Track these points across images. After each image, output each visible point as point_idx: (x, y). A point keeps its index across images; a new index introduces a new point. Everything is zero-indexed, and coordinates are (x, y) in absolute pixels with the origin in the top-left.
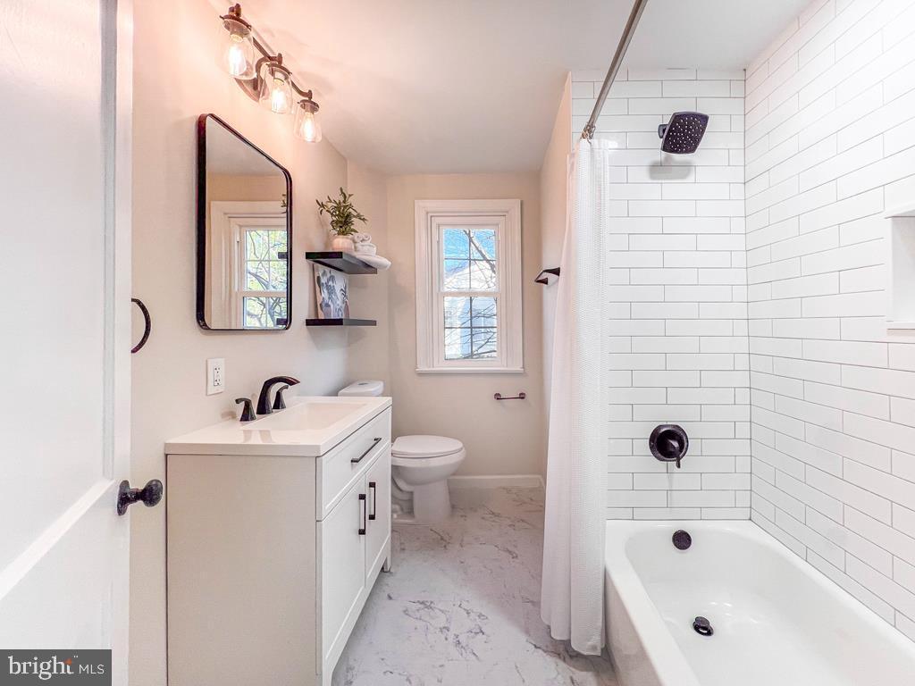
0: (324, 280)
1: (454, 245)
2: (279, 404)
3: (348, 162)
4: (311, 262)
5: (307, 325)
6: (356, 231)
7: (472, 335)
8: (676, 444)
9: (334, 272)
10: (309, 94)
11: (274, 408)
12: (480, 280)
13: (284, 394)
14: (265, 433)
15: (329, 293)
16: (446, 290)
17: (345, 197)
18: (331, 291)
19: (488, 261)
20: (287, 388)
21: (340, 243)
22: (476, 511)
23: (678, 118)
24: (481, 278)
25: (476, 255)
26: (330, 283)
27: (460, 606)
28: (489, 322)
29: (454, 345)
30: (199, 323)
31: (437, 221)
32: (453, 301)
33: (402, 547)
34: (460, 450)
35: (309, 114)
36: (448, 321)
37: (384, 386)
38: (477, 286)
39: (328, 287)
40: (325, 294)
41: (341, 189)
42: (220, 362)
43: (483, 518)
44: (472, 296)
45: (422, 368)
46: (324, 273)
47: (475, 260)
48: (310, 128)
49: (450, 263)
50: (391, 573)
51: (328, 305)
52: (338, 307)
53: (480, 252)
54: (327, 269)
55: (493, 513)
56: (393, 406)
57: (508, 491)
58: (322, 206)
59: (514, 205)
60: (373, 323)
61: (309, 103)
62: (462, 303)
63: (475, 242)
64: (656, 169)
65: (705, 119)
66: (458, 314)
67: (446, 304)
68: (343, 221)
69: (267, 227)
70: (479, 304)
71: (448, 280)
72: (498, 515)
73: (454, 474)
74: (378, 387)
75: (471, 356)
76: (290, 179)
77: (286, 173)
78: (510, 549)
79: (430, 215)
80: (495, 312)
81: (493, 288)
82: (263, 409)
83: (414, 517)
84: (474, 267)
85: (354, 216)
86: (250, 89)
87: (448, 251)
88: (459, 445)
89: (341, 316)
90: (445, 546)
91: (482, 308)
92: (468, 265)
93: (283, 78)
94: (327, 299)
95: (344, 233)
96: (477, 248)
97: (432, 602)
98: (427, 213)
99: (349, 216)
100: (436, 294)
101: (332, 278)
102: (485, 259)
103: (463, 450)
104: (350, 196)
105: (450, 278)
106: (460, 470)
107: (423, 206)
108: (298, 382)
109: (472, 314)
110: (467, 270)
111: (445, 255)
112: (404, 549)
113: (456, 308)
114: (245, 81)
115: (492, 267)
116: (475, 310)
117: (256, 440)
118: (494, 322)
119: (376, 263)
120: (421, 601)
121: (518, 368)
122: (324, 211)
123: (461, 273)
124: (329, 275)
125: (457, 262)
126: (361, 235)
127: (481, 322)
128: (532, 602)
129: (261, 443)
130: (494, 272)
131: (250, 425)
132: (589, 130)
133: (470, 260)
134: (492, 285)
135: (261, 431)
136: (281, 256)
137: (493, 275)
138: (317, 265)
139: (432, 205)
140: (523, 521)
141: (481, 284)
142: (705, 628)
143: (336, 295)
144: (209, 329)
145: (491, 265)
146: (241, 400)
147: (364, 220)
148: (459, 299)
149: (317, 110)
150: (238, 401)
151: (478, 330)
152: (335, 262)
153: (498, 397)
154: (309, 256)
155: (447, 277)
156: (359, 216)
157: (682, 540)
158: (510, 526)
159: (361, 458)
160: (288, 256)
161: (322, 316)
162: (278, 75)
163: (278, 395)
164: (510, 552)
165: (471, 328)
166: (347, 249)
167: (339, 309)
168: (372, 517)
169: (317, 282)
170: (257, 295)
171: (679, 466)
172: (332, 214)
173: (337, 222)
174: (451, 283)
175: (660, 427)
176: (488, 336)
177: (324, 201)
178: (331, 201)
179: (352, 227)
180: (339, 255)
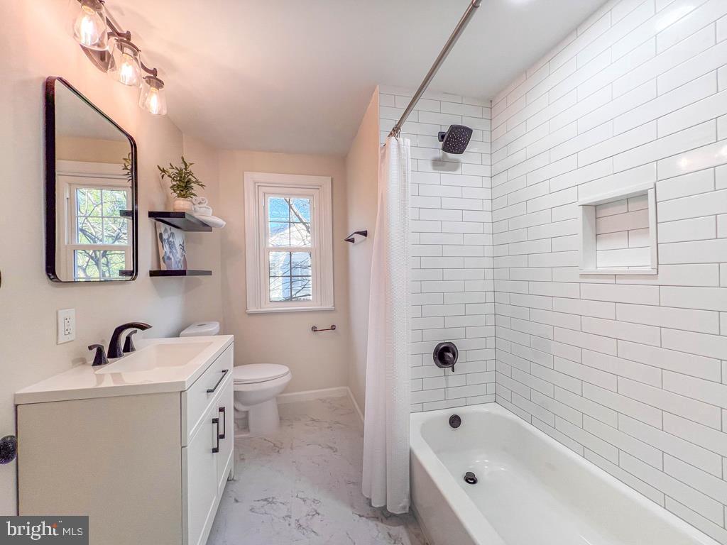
0: (165, 237)
1: (277, 211)
2: (128, 348)
3: (184, 135)
4: (153, 220)
5: (151, 276)
6: (195, 195)
7: (291, 282)
8: (451, 355)
9: (174, 230)
10: (154, 72)
11: (125, 351)
12: (297, 239)
13: (133, 337)
14: (116, 376)
15: (170, 248)
16: (271, 246)
17: (186, 165)
18: (171, 246)
19: (304, 223)
20: (135, 332)
21: (181, 205)
22: (300, 420)
23: (454, 129)
24: (299, 237)
25: (295, 219)
26: (171, 239)
27: (297, 497)
28: (304, 272)
29: (277, 290)
30: (49, 276)
31: (263, 189)
32: (275, 256)
33: (242, 457)
34: (287, 373)
35: (153, 89)
36: (272, 271)
37: (220, 325)
38: (295, 243)
39: (169, 243)
40: (167, 248)
41: (183, 158)
42: (71, 313)
43: (306, 425)
44: (291, 252)
45: (252, 309)
46: (166, 230)
47: (294, 223)
48: (155, 102)
49: (274, 225)
50: (235, 481)
51: (169, 258)
52: (178, 260)
53: (298, 216)
54: (168, 227)
55: (314, 420)
56: (235, 342)
57: (323, 401)
58: (163, 171)
59: (326, 181)
60: (209, 273)
61: (153, 78)
62: (283, 256)
63: (294, 208)
64: (438, 163)
65: (470, 131)
66: (280, 266)
67: (271, 258)
68: (184, 185)
69: (112, 187)
70: (297, 257)
71: (272, 239)
72: (317, 421)
73: (281, 393)
74: (216, 327)
75: (290, 299)
76: (135, 145)
77: (131, 139)
78: (331, 446)
79: (257, 185)
80: (310, 264)
81: (309, 245)
82: (114, 353)
83: (249, 431)
84: (293, 229)
85: (194, 182)
86: (96, 59)
87: (272, 216)
88: (285, 369)
89: (181, 268)
90: (278, 451)
91: (299, 261)
92: (288, 226)
93: (131, 53)
94: (168, 251)
95: (184, 196)
96: (295, 213)
97: (273, 498)
98: (255, 183)
99: (189, 181)
100: (262, 250)
101: (172, 234)
102: (302, 222)
103: (290, 373)
104: (191, 164)
105: (274, 237)
106: (287, 389)
107: (251, 178)
108: (150, 327)
109: (292, 266)
110: (287, 231)
111: (270, 219)
112: (243, 459)
113: (278, 260)
114: (92, 50)
115: (308, 228)
116: (293, 263)
117: (108, 383)
118: (310, 272)
119: (213, 223)
120: (264, 498)
121: (330, 306)
122: (166, 176)
123: (282, 233)
124: (169, 232)
125: (280, 224)
126: (199, 199)
127: (298, 272)
128: (354, 483)
129: (112, 385)
130: (309, 232)
131: (103, 370)
132: (396, 131)
133: (290, 222)
134: (307, 242)
135: (112, 374)
136: (124, 214)
137: (308, 234)
138: (158, 223)
139: (259, 176)
140: (338, 423)
141: (299, 242)
142: (471, 479)
143: (175, 248)
144: (61, 281)
145: (306, 226)
146: (94, 346)
147: (202, 185)
148: (280, 253)
149: (162, 87)
150: (90, 348)
151: (296, 278)
152: (175, 221)
153: (314, 329)
154: (151, 214)
155: (271, 237)
156: (197, 182)
157: (455, 421)
158: (328, 428)
159: (215, 388)
160: (133, 214)
161: (164, 268)
162: (127, 50)
163: (128, 339)
164: (331, 448)
165: (291, 276)
166: (188, 209)
167: (179, 262)
168: (222, 437)
169: (159, 238)
170: (84, 248)
171: (453, 370)
172: (173, 179)
173: (178, 186)
174: (273, 240)
175: (441, 344)
176: (304, 283)
177: (167, 167)
178: (172, 167)
179: (193, 192)
180: (182, 215)
